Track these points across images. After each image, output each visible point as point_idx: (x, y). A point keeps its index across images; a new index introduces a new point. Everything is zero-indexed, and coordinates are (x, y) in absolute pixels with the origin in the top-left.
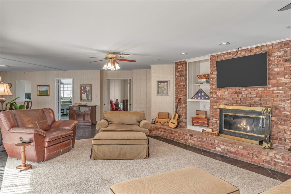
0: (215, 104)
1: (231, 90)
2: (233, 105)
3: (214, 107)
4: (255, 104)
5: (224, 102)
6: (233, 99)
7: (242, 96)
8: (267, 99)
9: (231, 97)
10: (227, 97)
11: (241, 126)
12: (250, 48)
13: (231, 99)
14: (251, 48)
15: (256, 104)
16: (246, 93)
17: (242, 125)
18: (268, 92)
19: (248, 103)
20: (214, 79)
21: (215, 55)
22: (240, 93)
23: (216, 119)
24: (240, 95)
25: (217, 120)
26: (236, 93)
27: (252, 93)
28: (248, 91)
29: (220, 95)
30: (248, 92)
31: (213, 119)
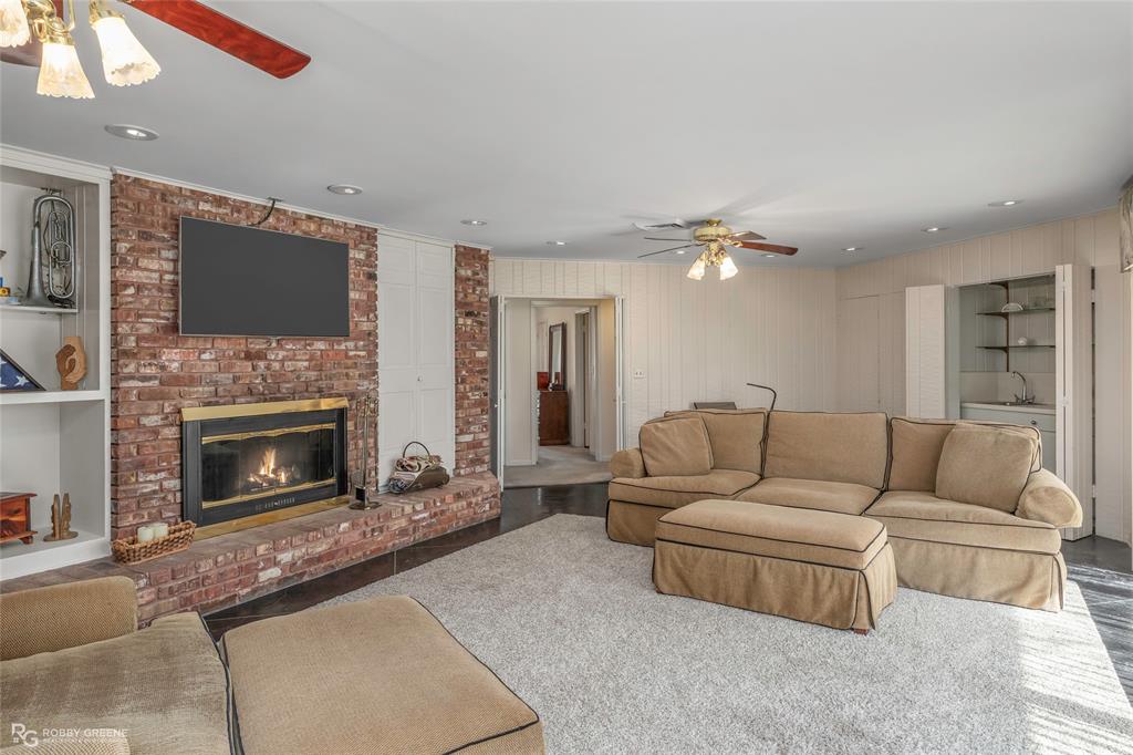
0: (154, 406)
1: (227, 345)
2: (238, 400)
3: (145, 421)
4: (307, 390)
5: (198, 391)
6: (236, 379)
7: (268, 368)
8: (334, 375)
9: (229, 372)
10: (211, 373)
11: (260, 476)
12: (293, 212)
13: (228, 378)
14: (296, 213)
15: (310, 389)
16: (280, 357)
17: (262, 472)
18: (337, 353)
19: (287, 388)
20: (146, 293)
21: (148, 181)
22: (261, 356)
23: (156, 472)
24: (262, 364)
25: (165, 479)
26: (249, 356)
27: (299, 358)
28: (288, 350)
29: (176, 365)
30: (285, 353)
31: (141, 480)
